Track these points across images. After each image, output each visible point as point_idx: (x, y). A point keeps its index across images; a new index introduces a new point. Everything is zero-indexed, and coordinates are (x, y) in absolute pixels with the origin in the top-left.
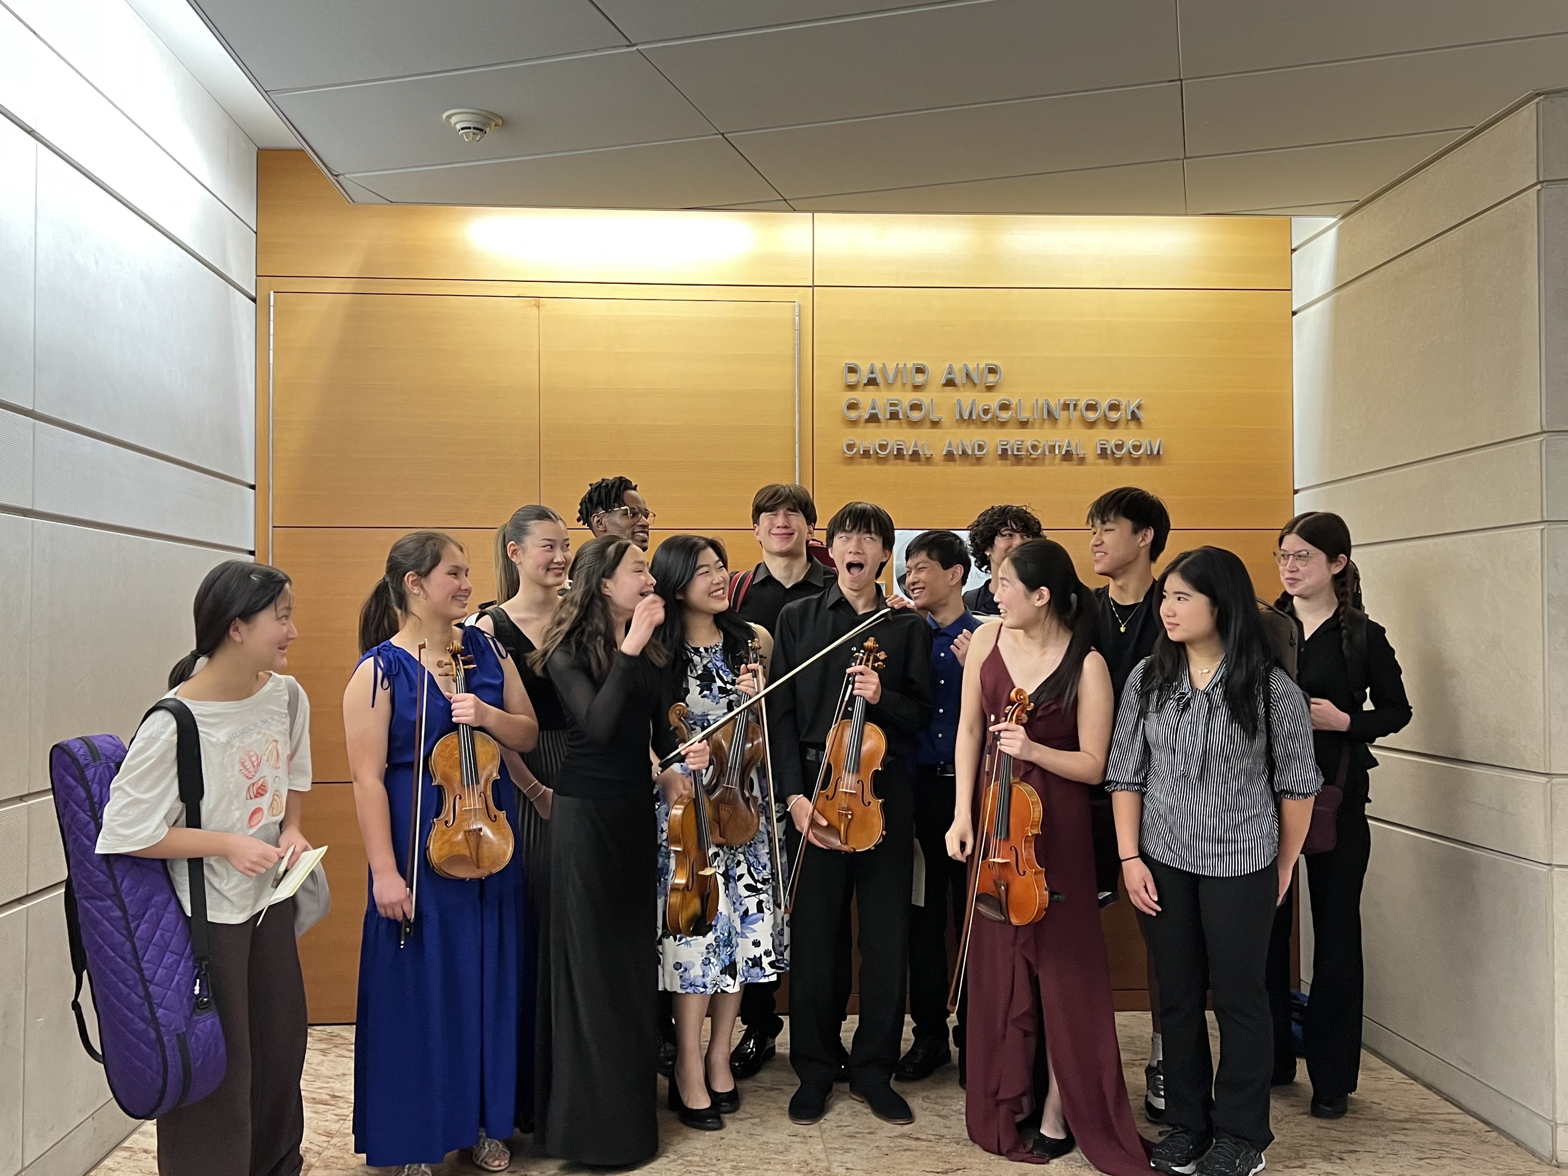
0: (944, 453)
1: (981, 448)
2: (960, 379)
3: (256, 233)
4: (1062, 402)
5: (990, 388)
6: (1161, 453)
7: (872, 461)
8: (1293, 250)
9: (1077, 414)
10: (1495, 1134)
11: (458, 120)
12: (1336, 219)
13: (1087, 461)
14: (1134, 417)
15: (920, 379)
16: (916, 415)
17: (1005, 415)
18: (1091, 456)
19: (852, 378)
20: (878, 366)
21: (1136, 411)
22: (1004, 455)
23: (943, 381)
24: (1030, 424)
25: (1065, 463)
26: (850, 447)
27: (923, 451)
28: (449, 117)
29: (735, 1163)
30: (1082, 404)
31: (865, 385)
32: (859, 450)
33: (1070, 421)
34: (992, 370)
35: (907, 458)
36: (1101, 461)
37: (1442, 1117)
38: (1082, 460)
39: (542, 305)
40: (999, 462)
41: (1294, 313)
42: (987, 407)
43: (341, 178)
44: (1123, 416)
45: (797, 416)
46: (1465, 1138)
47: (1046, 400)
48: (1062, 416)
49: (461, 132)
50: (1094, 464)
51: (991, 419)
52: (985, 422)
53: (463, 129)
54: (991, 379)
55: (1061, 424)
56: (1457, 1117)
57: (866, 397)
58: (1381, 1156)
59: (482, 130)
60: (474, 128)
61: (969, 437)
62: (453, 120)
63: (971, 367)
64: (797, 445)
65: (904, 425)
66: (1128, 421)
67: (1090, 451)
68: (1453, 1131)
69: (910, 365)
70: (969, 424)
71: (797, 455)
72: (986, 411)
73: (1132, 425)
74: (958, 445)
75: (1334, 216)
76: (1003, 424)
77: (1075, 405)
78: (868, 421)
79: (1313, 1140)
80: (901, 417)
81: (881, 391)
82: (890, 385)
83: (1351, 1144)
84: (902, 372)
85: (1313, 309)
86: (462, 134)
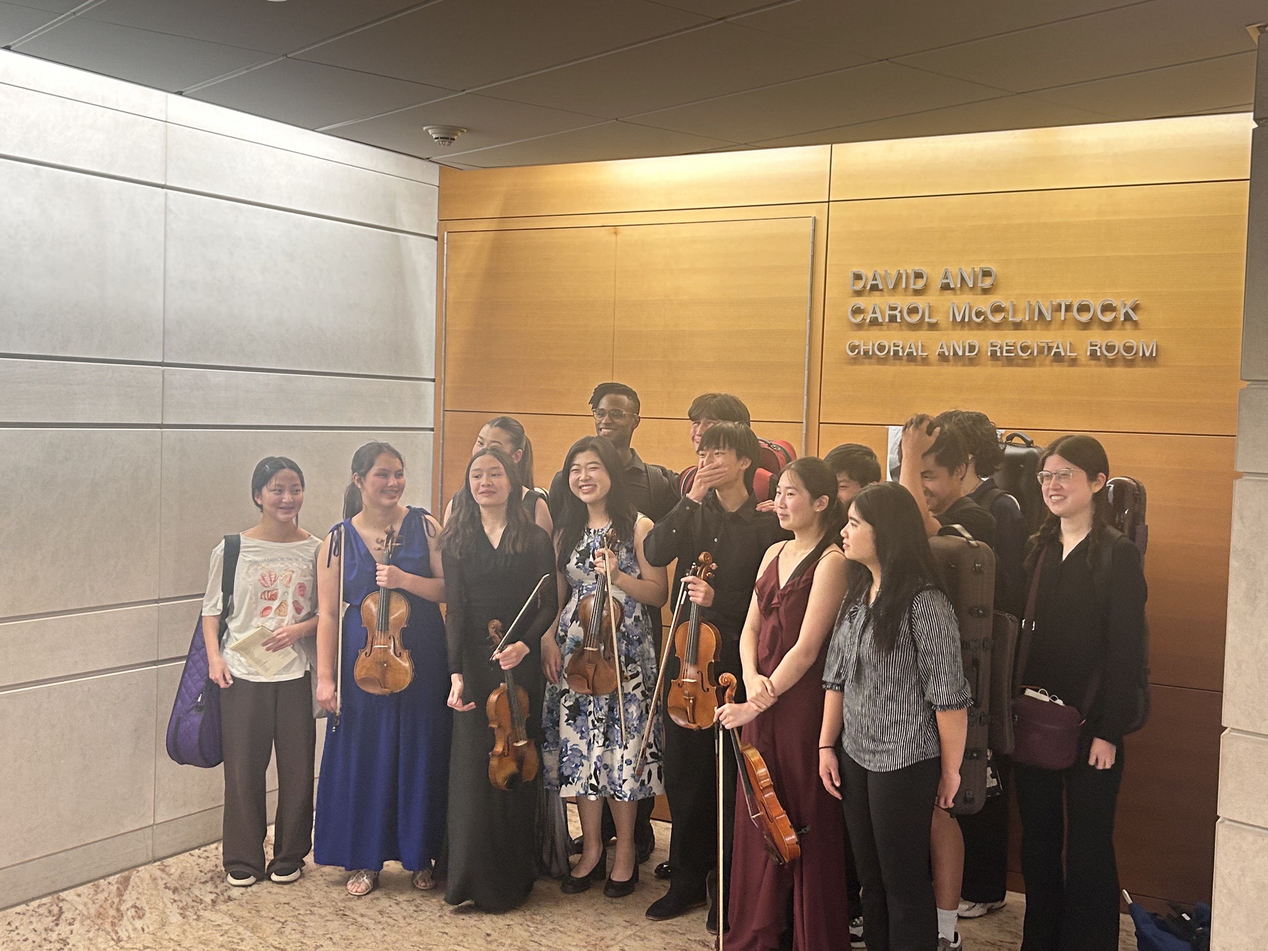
0: (938, 354)
1: (971, 349)
2: (955, 283)
4: (1054, 303)
5: (984, 291)
6: (1154, 354)
7: (870, 361)
9: (1069, 315)
13: (1076, 362)
14: (1128, 318)
15: (919, 284)
16: (912, 318)
19: (859, 285)
20: (881, 273)
21: (1130, 312)
22: (994, 356)
23: (940, 286)
24: (1021, 326)
25: (1054, 365)
26: (853, 348)
27: (918, 352)
30: (1075, 306)
31: (869, 291)
32: (860, 352)
33: (1062, 322)
34: (987, 274)
35: (903, 359)
36: (1089, 364)
38: (1071, 362)
39: (619, 232)
40: (989, 363)
42: (980, 310)
44: (1118, 316)
45: (808, 321)
47: (1038, 303)
48: (1055, 317)
50: (1084, 366)
51: (983, 321)
52: (977, 325)
54: (986, 282)
55: (1052, 326)
57: (869, 303)
61: (961, 340)
63: (966, 272)
64: (807, 347)
65: (901, 328)
66: (1122, 321)
67: (1080, 353)
69: (910, 271)
70: (960, 327)
72: (978, 314)
73: (1126, 326)
74: (949, 347)
76: (995, 326)
77: (1068, 307)
78: (869, 325)
80: (898, 320)
81: (882, 296)
82: (890, 291)
84: (903, 278)
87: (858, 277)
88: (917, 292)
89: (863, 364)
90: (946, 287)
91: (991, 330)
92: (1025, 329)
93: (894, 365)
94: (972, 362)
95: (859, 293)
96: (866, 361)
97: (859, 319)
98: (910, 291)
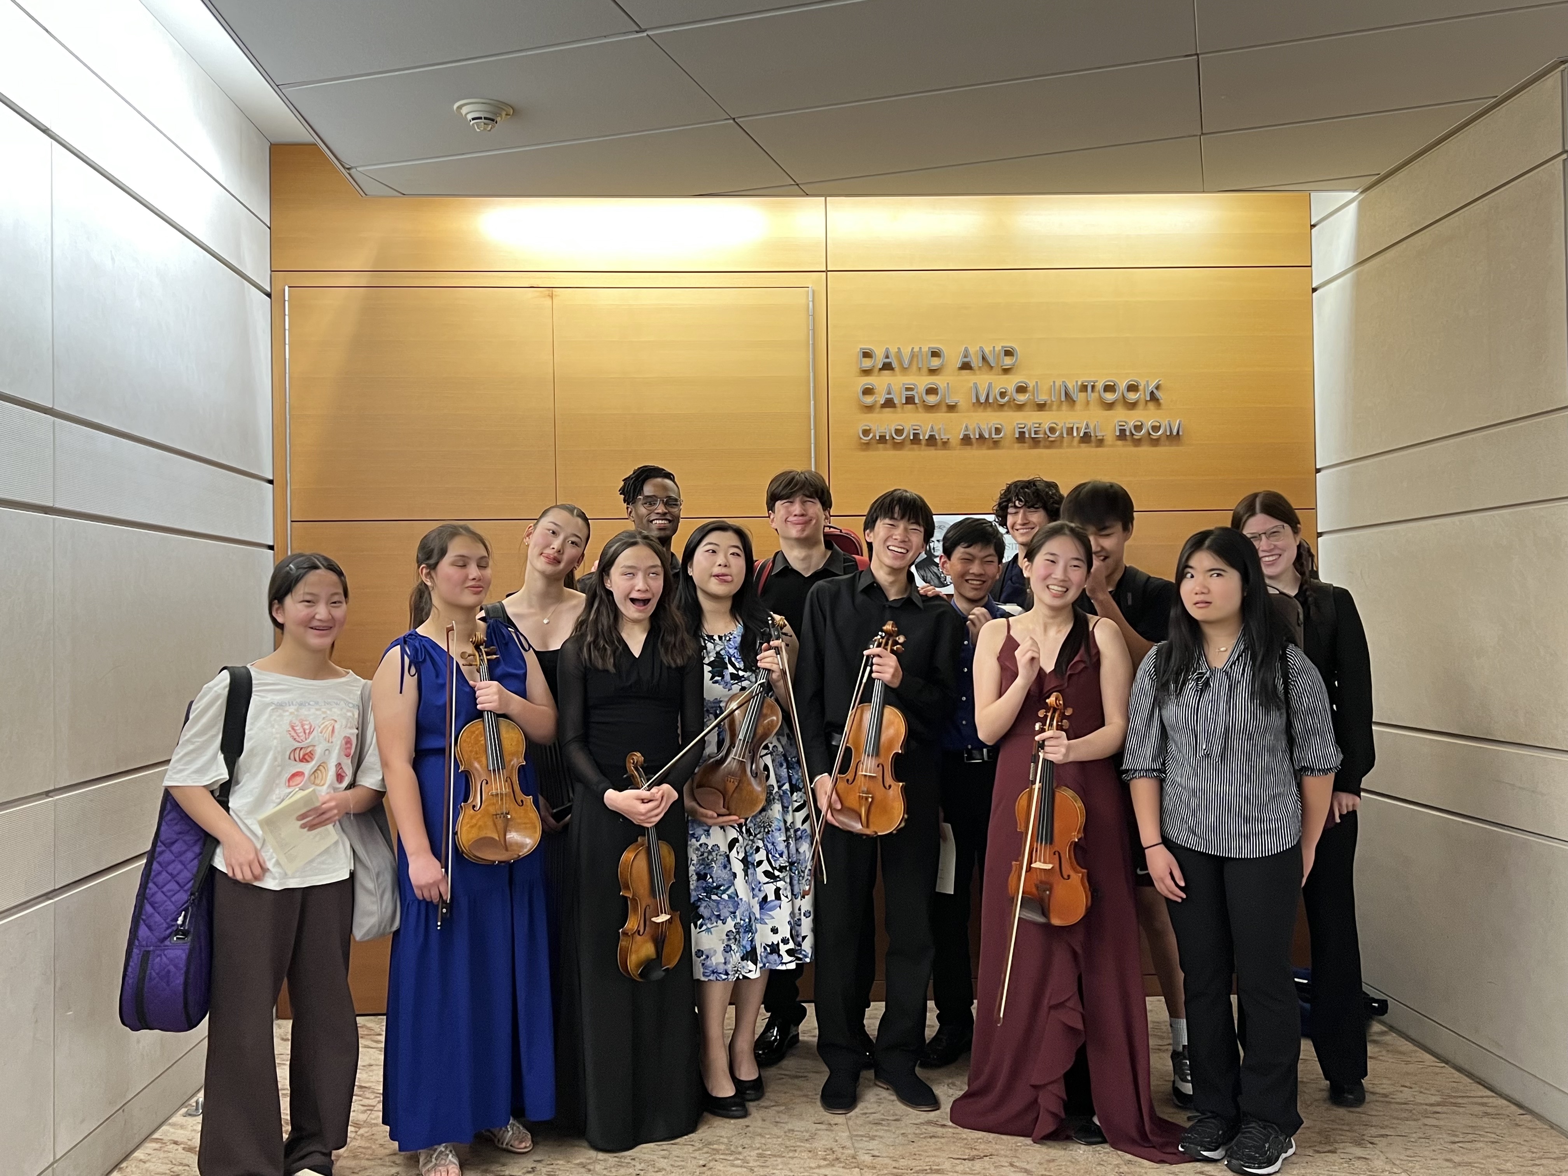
0: (961, 437)
1: (998, 431)
2: (976, 362)
3: (270, 228)
4: (1079, 383)
5: (1006, 371)
6: (1181, 433)
7: (888, 446)
8: (1313, 226)
9: (1095, 396)
10: (1528, 1117)
11: (469, 110)
12: (1356, 194)
13: (1106, 443)
14: (1153, 398)
15: (935, 363)
16: (932, 399)
17: (1022, 398)
18: (1110, 438)
19: (867, 363)
20: (893, 350)
21: (1155, 391)
22: (1021, 438)
23: (959, 365)
24: (1047, 406)
25: (1083, 445)
26: (866, 432)
27: (940, 435)
28: (460, 107)
29: (760, 1151)
30: (1100, 385)
31: (880, 369)
32: (875, 436)
33: (1088, 403)
34: (1008, 353)
35: (923, 442)
36: (1120, 443)
37: (1476, 1100)
38: (1100, 442)
39: (556, 296)
40: (1017, 445)
41: (1314, 290)
42: (1004, 390)
43: (353, 171)
44: (1142, 396)
45: (812, 402)
46: (1498, 1122)
47: (1063, 382)
48: (1080, 397)
49: (473, 122)
50: (1112, 446)
51: (1009, 402)
52: (1002, 406)
53: (473, 119)
54: (1008, 361)
55: (1078, 406)
56: (1491, 1100)
57: (881, 382)
58: (1413, 1140)
59: (493, 120)
60: (485, 118)
61: (986, 421)
62: (464, 111)
63: (987, 350)
64: (812, 432)
65: (920, 410)
66: (1147, 401)
67: (1109, 432)
68: (1486, 1114)
69: (925, 349)
70: (985, 409)
71: (813, 441)
72: (1003, 394)
73: (1151, 405)
74: (974, 429)
75: (1355, 191)
76: (1020, 407)
77: (1093, 387)
78: (884, 406)
79: (1343, 1125)
80: (917, 401)
81: (895, 376)
82: (905, 370)
83: (1382, 1128)
84: (917, 356)
85: (1333, 285)
86: (473, 124)
87: (867, 355)
88: (933, 372)
89: (877, 449)
90: (966, 366)
91: (1015, 411)
92: (1050, 410)
93: (913, 449)
94: (996, 444)
95: (867, 372)
96: (881, 446)
97: (869, 400)
98: (925, 370)
